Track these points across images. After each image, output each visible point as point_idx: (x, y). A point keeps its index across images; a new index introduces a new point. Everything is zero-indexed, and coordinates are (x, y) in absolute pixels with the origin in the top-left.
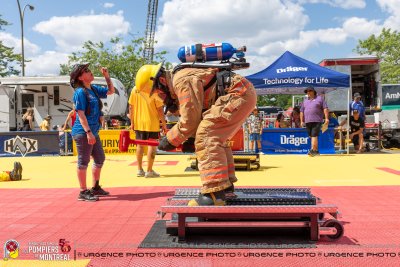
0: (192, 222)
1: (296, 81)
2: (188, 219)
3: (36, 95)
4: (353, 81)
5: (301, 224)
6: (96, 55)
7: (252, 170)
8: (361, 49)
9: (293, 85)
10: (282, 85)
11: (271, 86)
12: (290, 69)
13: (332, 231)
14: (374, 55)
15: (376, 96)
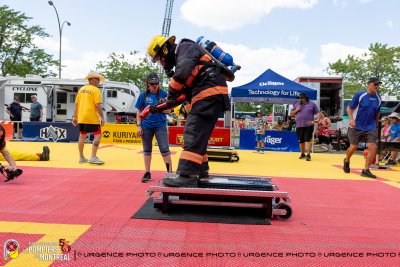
0: (174, 199)
1: (274, 93)
2: (170, 197)
3: (69, 94)
4: (321, 95)
5: (260, 205)
6: (117, 63)
7: (233, 161)
8: (330, 70)
9: (272, 96)
10: (263, 96)
11: (254, 96)
12: (270, 83)
13: (283, 212)
14: (340, 75)
15: (339, 108)
